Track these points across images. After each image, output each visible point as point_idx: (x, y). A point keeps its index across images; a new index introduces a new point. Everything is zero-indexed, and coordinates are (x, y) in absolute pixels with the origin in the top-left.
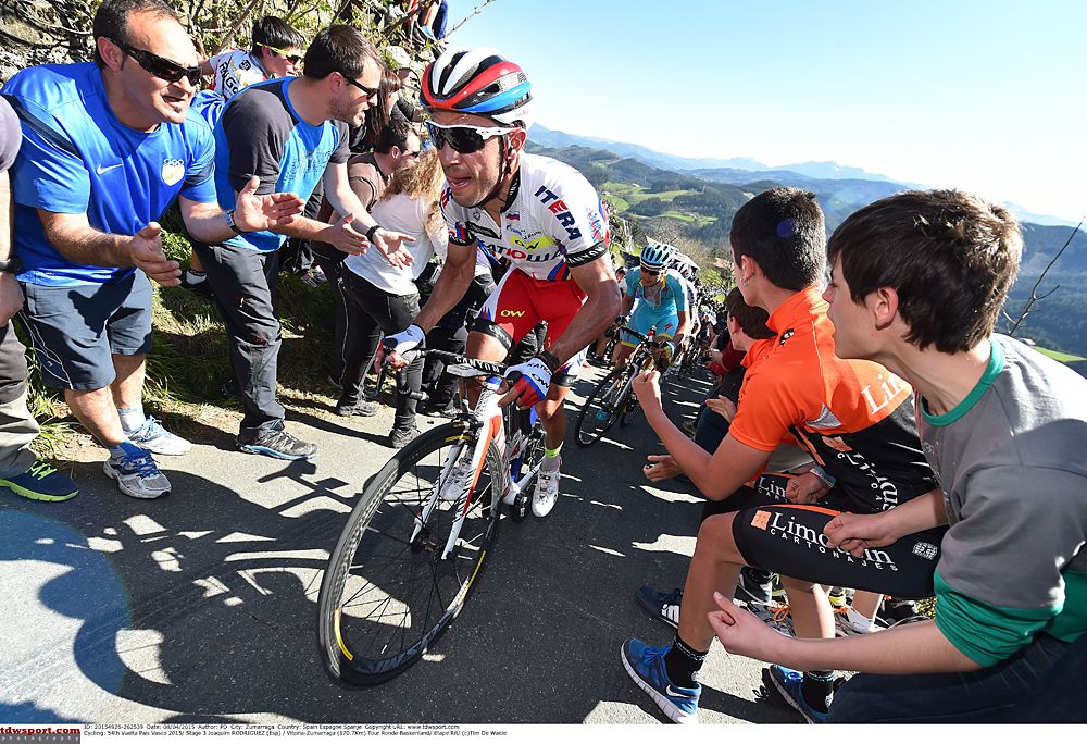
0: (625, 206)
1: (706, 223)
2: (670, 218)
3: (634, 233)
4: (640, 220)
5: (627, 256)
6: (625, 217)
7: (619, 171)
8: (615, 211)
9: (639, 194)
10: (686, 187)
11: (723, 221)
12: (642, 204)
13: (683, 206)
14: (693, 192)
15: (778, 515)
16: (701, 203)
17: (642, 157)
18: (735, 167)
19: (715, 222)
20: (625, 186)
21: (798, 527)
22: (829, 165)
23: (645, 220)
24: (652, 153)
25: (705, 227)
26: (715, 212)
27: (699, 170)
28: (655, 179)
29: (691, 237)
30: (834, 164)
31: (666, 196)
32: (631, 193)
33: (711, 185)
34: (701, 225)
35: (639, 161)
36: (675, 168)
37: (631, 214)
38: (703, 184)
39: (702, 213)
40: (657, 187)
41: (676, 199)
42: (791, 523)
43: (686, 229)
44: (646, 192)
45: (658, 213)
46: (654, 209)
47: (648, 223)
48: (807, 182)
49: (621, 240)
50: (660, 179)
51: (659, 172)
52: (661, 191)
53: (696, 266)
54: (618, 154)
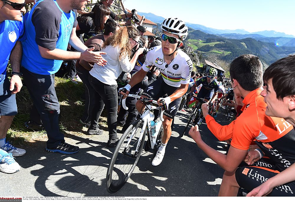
0: (196, 48)
1: (227, 54)
2: (214, 52)
3: (200, 58)
4: (202, 53)
5: (198, 68)
6: (196, 52)
7: (193, 35)
8: (193, 50)
9: (201, 43)
10: (219, 40)
11: (233, 53)
12: (203, 47)
13: (218, 48)
14: (222, 43)
15: (252, 170)
16: (225, 47)
17: (202, 29)
18: (237, 33)
19: (231, 54)
20: (196, 40)
21: (258, 175)
22: (272, 32)
23: (204, 53)
24: (206, 28)
25: (227, 56)
26: (231, 50)
27: (224, 34)
28: (207, 38)
29: (221, 59)
30: (274, 31)
31: (212, 44)
32: (198, 43)
33: (229, 39)
34: (225, 55)
35: (201, 31)
36: (215, 33)
37: (199, 51)
38: (225, 39)
39: (225, 50)
40: (208, 41)
41: (216, 45)
42: (256, 174)
43: (220, 56)
44: (204, 42)
45: (209, 51)
46: (207, 49)
47: (205, 55)
48: (264, 38)
49: (195, 61)
50: (209, 38)
51: (209, 35)
52: (210, 42)
53: (224, 71)
54: (193, 28)
